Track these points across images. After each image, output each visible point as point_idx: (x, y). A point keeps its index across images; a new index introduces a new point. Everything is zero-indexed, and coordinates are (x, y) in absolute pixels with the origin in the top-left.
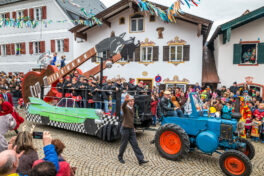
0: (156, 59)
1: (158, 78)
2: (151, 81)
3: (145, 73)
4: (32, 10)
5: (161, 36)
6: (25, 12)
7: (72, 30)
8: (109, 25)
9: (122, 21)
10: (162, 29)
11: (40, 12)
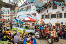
0: (61, 17)
1: (62, 23)
2: (60, 24)
3: (58, 22)
4: (27, 7)
5: (63, 10)
6: (26, 7)
7: (36, 11)
8: (46, 8)
9: (50, 7)
10: (64, 8)
11: (29, 7)
